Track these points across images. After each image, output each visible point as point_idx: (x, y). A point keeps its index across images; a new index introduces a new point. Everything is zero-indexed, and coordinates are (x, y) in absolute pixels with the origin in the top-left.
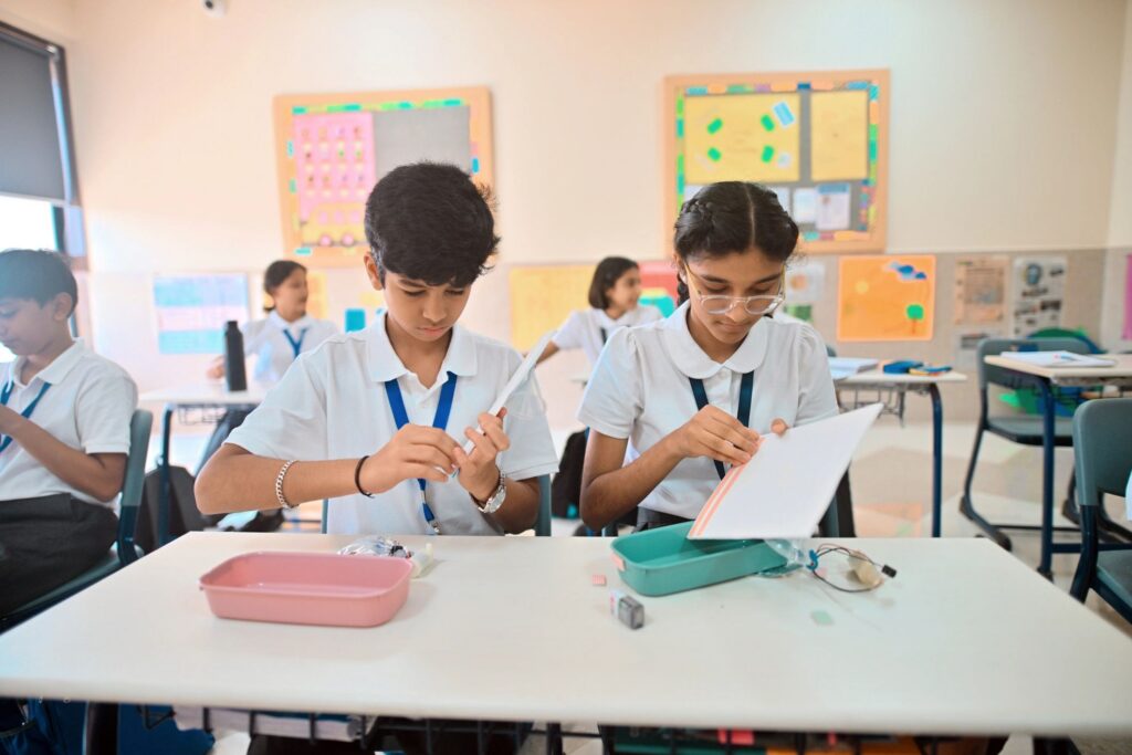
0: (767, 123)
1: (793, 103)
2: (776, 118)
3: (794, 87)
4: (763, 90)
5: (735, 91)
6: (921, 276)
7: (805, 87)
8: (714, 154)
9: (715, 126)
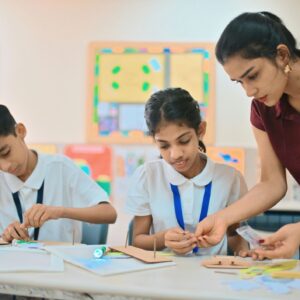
0: (146, 69)
1: (160, 59)
2: (150, 66)
3: (161, 50)
4: (144, 51)
5: (128, 51)
6: (235, 161)
7: (167, 51)
8: (115, 86)
9: (116, 70)
